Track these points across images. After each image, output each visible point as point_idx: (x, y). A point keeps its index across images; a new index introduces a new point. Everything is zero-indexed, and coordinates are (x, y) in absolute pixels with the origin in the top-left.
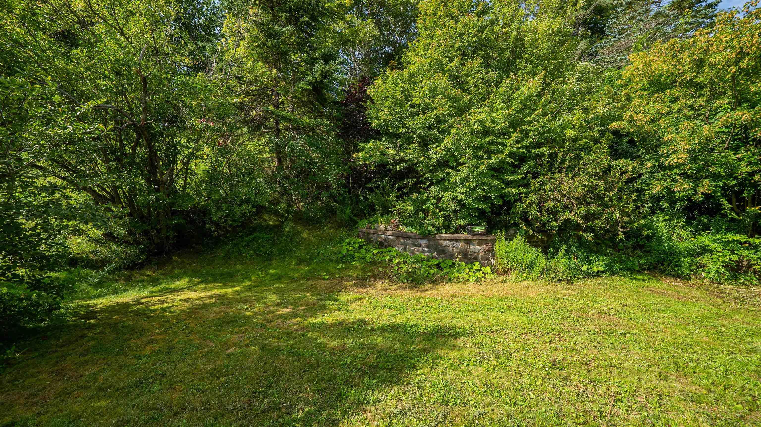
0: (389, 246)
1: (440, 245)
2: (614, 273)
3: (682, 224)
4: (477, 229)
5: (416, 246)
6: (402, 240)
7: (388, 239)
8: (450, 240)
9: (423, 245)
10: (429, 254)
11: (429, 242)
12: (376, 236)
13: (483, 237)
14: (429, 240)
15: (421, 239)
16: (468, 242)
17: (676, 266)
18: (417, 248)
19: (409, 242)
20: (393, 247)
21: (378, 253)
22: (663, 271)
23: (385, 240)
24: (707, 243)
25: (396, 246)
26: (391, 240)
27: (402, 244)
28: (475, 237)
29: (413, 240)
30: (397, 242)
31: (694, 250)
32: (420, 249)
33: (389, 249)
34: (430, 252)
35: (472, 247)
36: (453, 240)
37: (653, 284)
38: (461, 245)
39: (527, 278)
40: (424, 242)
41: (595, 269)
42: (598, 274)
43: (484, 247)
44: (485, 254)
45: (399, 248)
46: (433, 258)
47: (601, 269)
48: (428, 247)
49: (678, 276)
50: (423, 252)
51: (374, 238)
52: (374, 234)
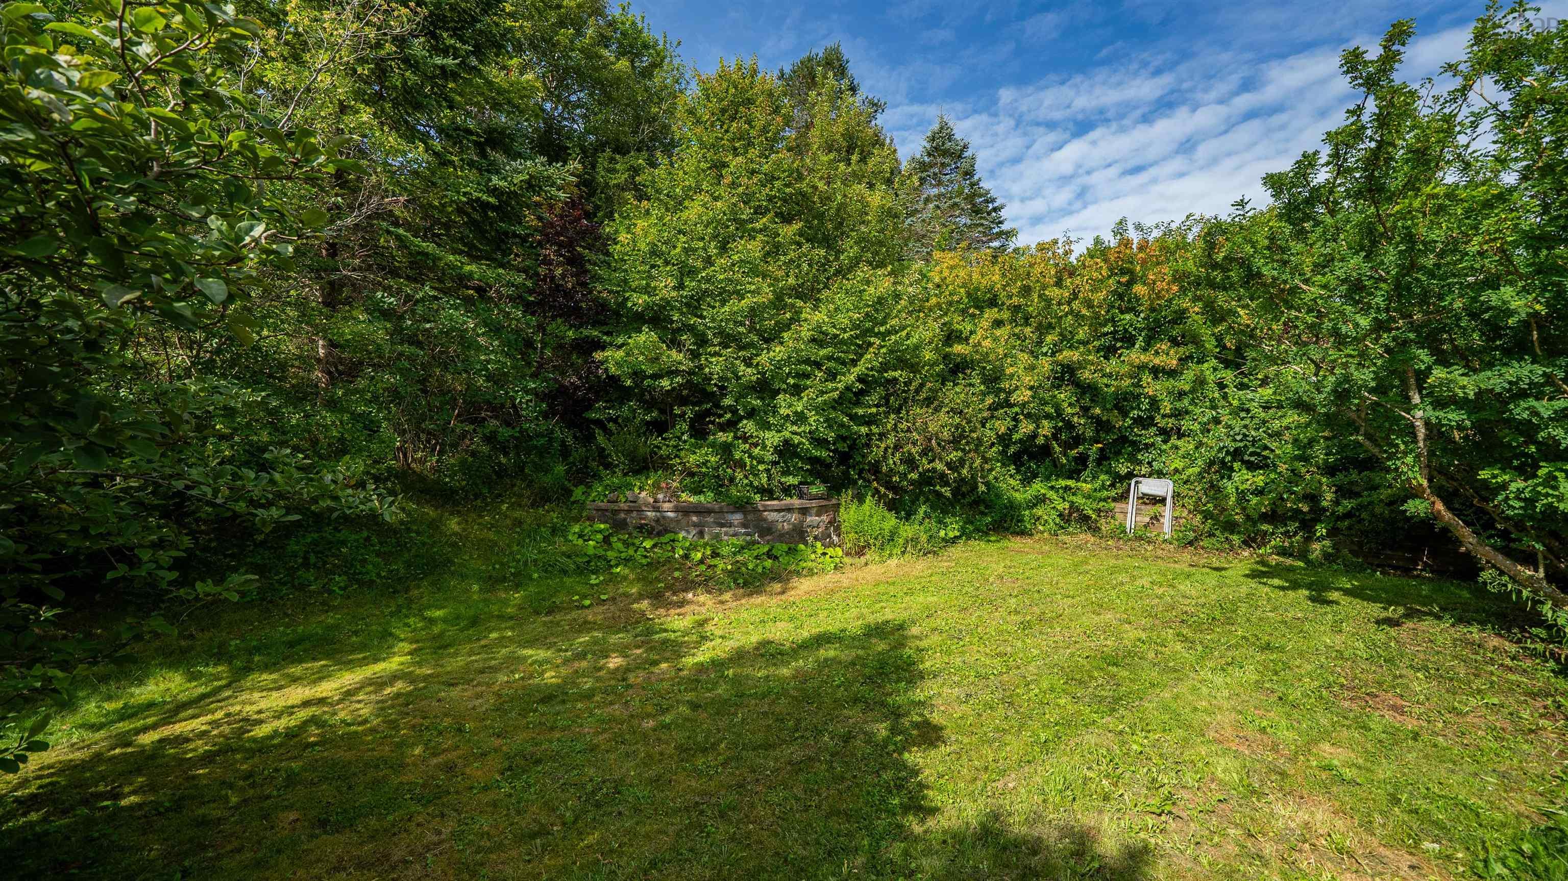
0: (667, 531)
1: (765, 520)
2: (969, 538)
3: (1013, 472)
4: (814, 490)
5: (722, 525)
6: (694, 519)
7: (664, 517)
8: (779, 511)
9: (736, 522)
10: (748, 538)
11: (745, 517)
12: (634, 514)
13: (824, 503)
14: (745, 513)
15: (732, 513)
16: (804, 511)
17: (1019, 521)
18: (724, 529)
19: (710, 519)
20: (676, 533)
21: (655, 546)
22: (1007, 529)
23: (657, 521)
24: (1043, 491)
25: (681, 529)
26: (671, 519)
27: (695, 525)
28: (814, 503)
29: (717, 516)
30: (684, 522)
31: (1030, 501)
32: (731, 530)
33: (669, 536)
34: (747, 534)
35: (809, 519)
36: (783, 510)
37: (1005, 543)
38: (794, 517)
39: (891, 555)
40: (737, 518)
41: (951, 535)
42: (954, 540)
43: (824, 517)
44: (827, 528)
45: (688, 532)
46: (754, 543)
47: (958, 534)
48: (744, 525)
49: (1023, 533)
50: (735, 535)
51: (632, 519)
52: (629, 511)
